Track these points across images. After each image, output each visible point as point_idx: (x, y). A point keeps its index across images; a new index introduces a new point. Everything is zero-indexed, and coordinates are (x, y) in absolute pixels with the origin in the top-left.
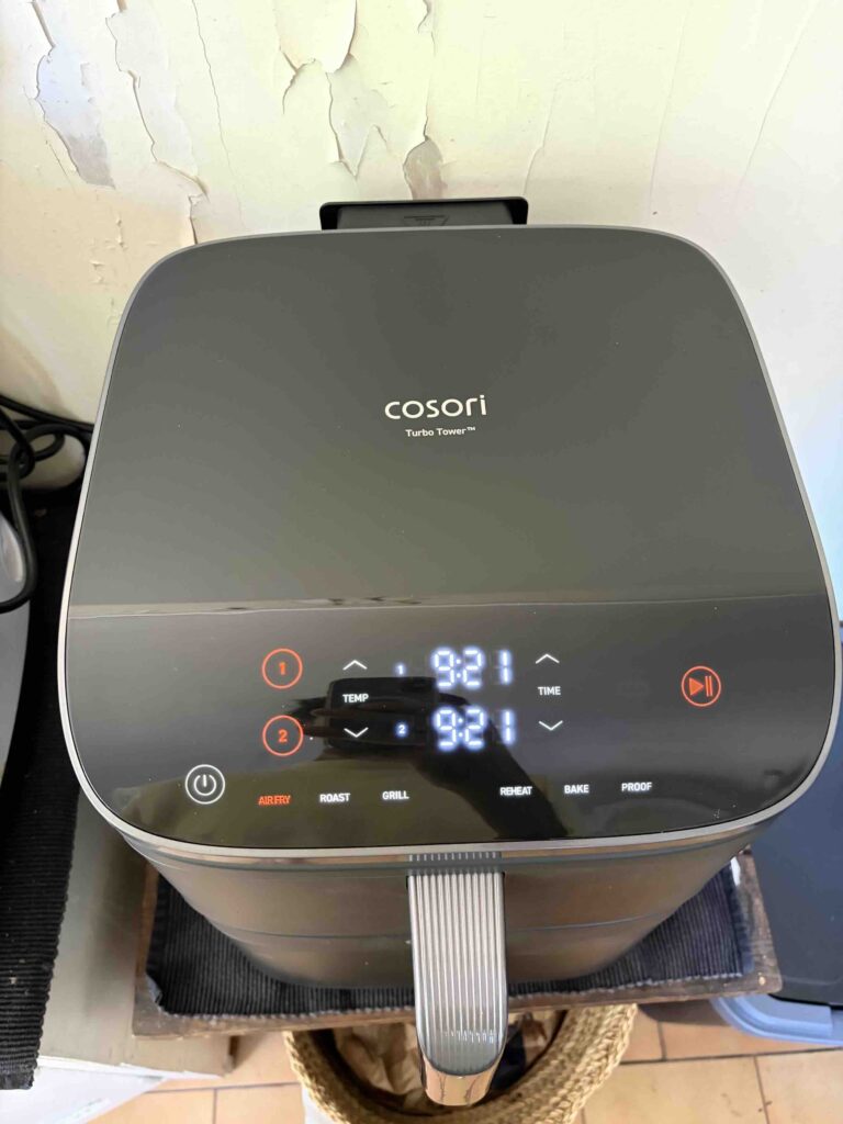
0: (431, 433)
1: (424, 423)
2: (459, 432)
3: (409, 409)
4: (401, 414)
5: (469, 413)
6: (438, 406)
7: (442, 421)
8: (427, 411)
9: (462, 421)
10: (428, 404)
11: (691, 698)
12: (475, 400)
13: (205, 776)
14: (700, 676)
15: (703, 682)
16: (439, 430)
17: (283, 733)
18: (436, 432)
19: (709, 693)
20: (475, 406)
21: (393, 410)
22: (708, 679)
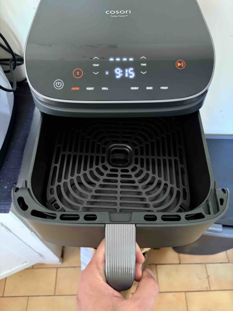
0: (117, 16)
1: (115, 14)
2: (124, 16)
3: (112, 12)
4: (110, 13)
5: (126, 13)
6: (119, 12)
7: (120, 14)
8: (116, 12)
9: (125, 14)
10: (117, 11)
11: (178, 67)
12: (128, 11)
13: (59, 83)
14: (180, 62)
15: (181, 63)
16: (119, 16)
17: (78, 72)
18: (118, 16)
19: (182, 66)
20: (128, 12)
21: (107, 12)
22: (182, 63)
